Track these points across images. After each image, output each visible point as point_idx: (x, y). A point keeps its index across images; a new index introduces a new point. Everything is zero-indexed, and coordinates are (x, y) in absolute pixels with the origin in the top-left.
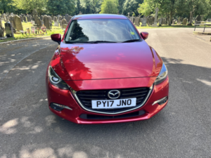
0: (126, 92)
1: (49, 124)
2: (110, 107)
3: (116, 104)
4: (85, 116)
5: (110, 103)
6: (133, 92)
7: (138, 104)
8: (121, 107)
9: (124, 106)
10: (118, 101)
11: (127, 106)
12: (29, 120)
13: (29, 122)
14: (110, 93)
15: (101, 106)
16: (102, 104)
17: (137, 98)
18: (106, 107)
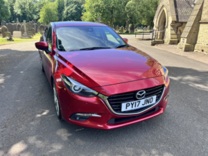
1: (66, 139)
3: (142, 103)
4: (113, 121)
5: (137, 104)
7: (157, 100)
8: (145, 105)
9: (148, 104)
10: (144, 100)
11: (150, 104)
12: (39, 139)
13: (39, 142)
14: (138, 94)
15: (130, 108)
16: (131, 105)
18: (134, 108)
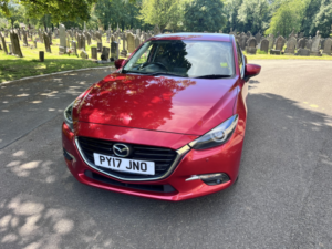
0: (141, 151)
2: (116, 168)
3: (125, 165)
5: (117, 163)
6: (151, 152)
7: (158, 172)
8: (132, 171)
9: (136, 171)
10: (128, 161)
11: (140, 172)
14: (115, 147)
15: (105, 164)
16: (106, 161)
17: (156, 163)
18: (112, 167)
